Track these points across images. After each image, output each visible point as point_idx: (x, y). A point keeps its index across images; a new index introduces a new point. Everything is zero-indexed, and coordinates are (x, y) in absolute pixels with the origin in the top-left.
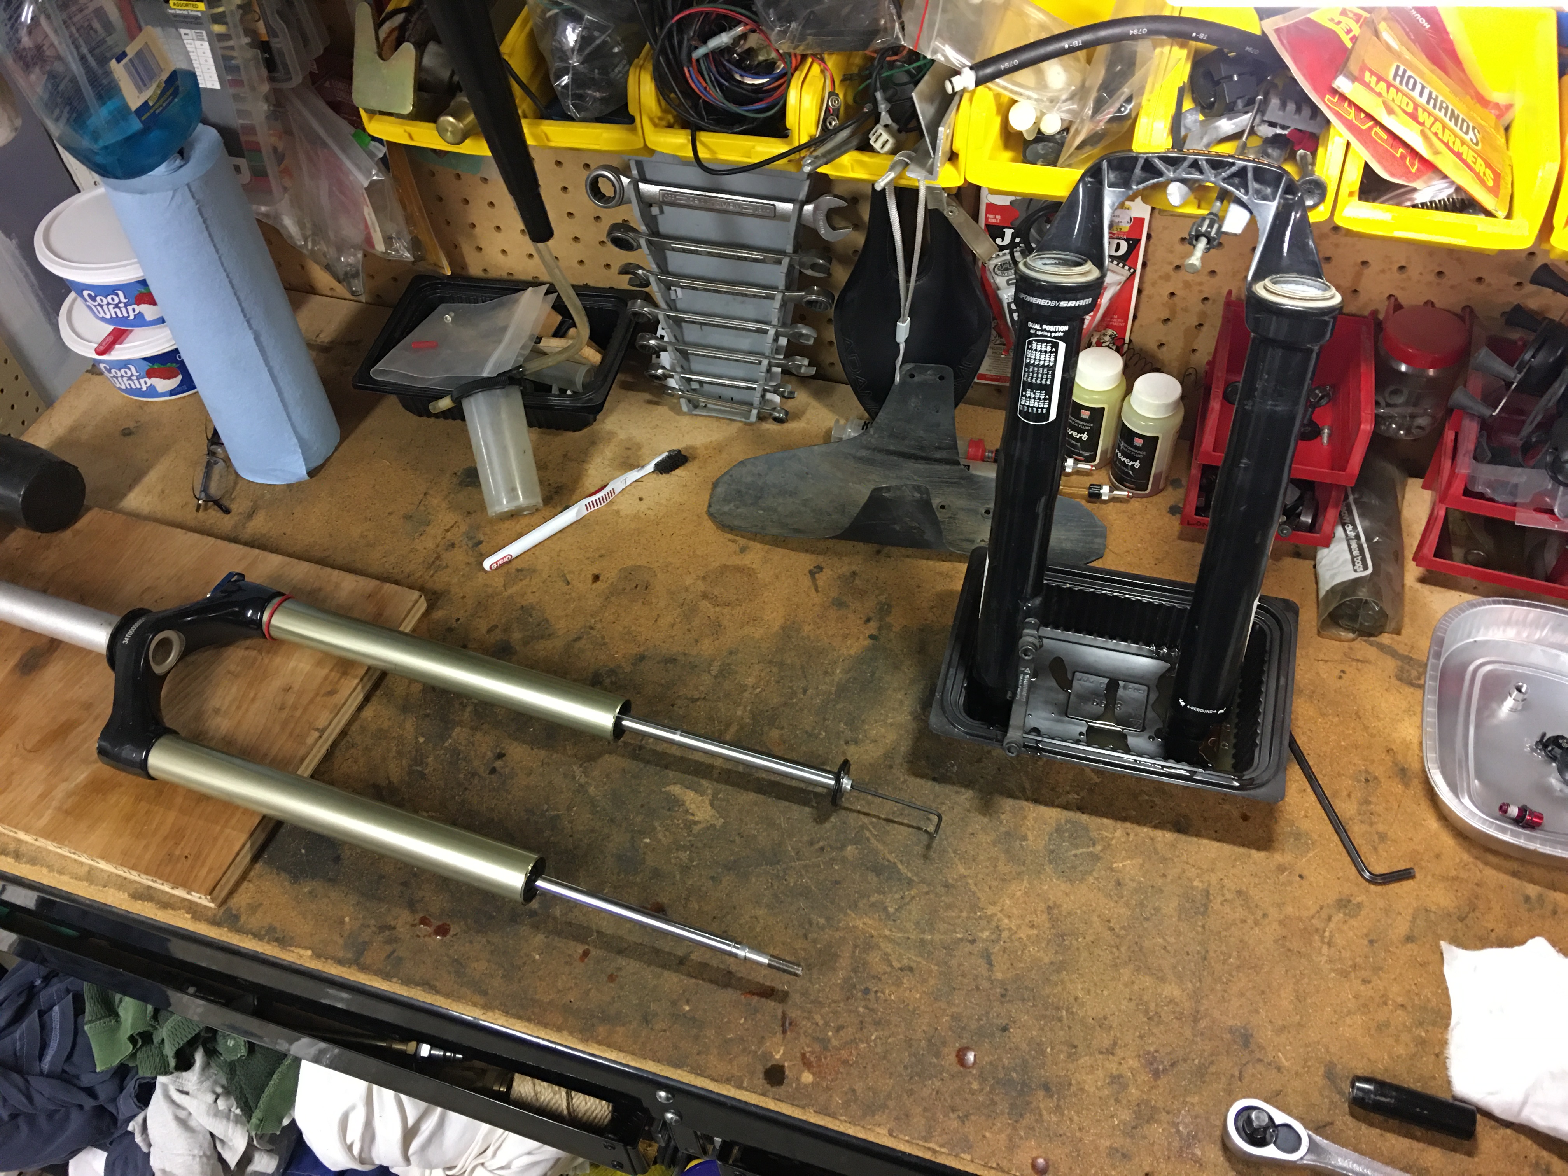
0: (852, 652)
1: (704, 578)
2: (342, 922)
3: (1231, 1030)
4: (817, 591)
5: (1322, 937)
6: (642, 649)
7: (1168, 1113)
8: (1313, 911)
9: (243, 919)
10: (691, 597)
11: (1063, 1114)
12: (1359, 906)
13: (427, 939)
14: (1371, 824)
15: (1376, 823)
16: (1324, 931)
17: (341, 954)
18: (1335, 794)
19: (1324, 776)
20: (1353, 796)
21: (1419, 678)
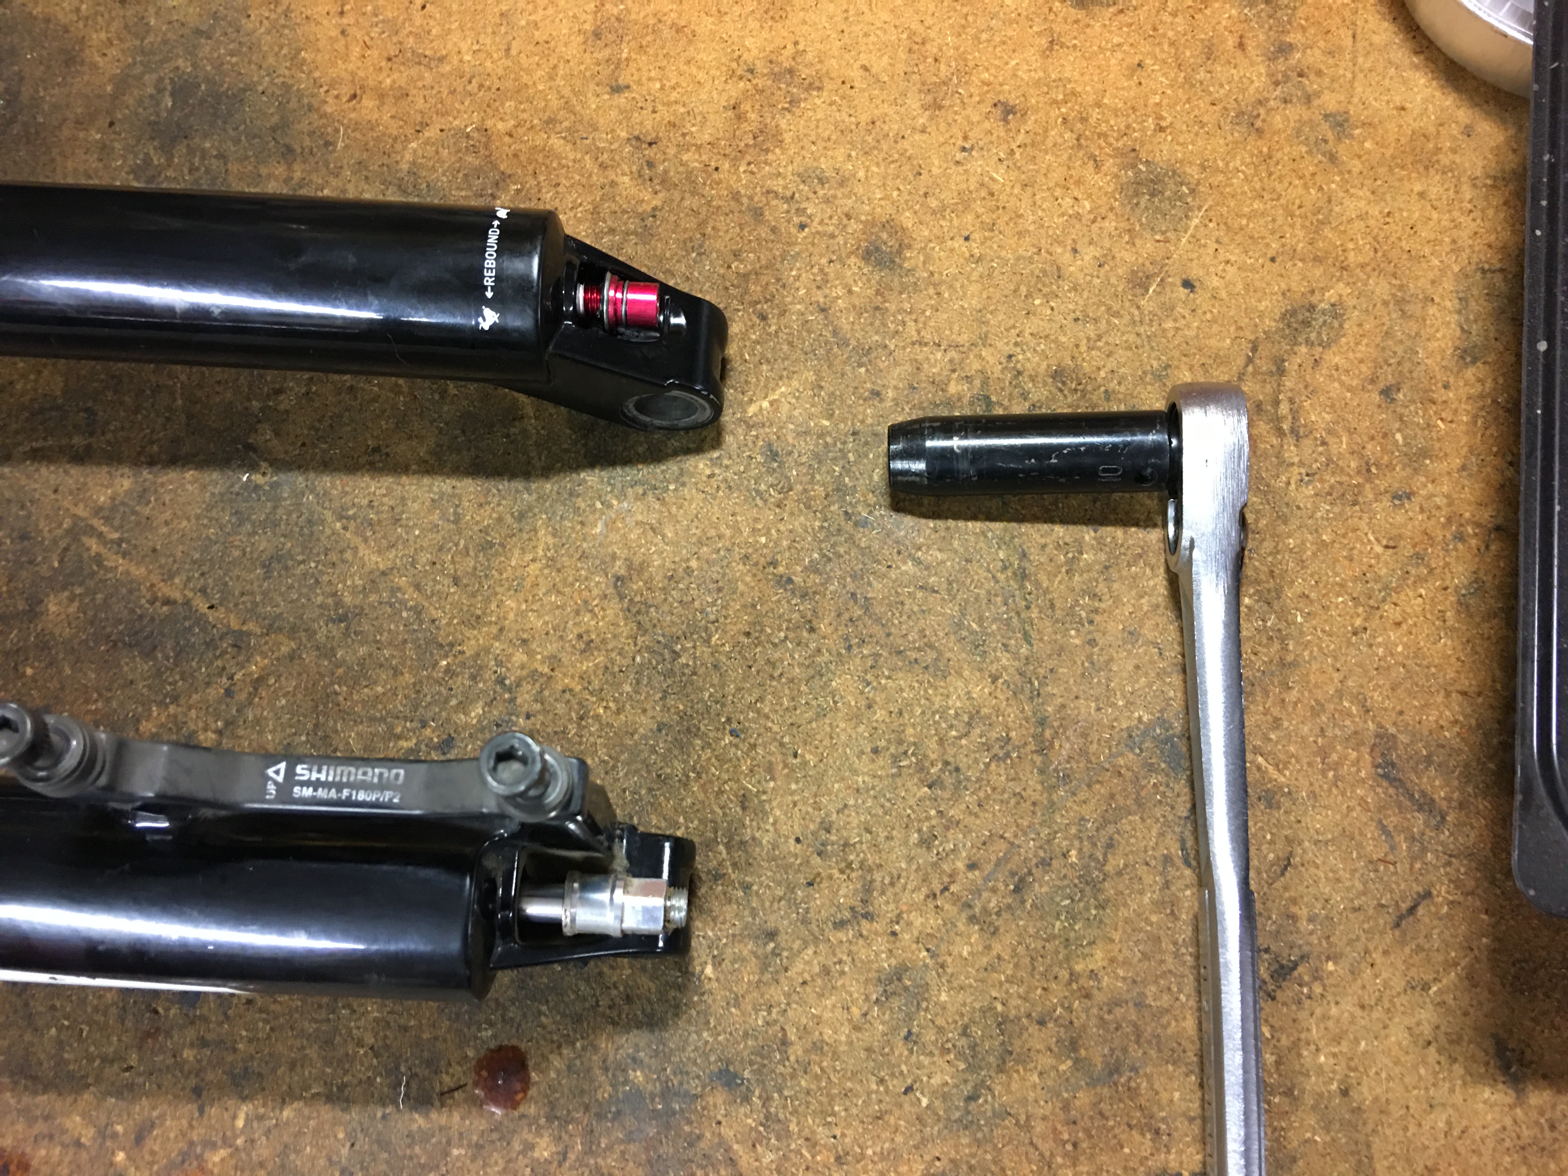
3: (1130, 739)
7: (1042, 1023)
8: (1241, 361)
11: (784, 1135)
12: (1337, 311)
14: (1308, 99)
15: (1318, 94)
16: (1276, 403)
18: (1210, 53)
19: (1174, 14)
20: (1250, 44)
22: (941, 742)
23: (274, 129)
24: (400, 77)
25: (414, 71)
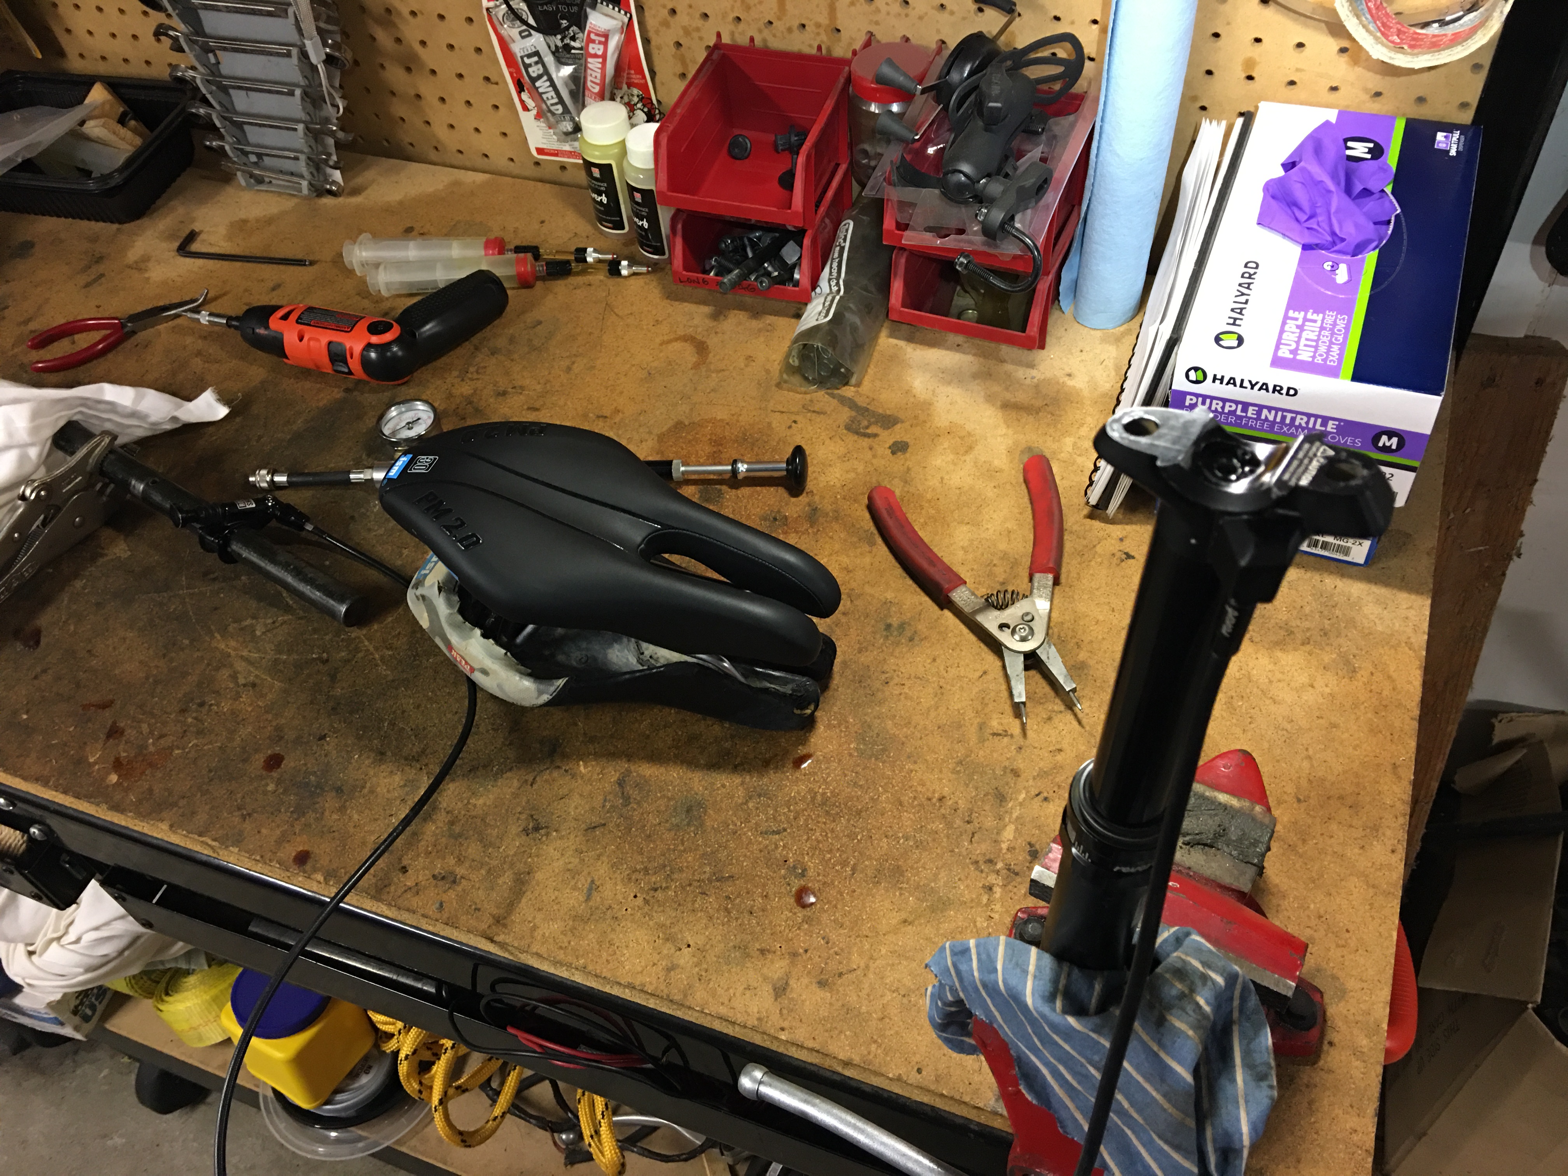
11: (344, 813)
21: (867, 427)
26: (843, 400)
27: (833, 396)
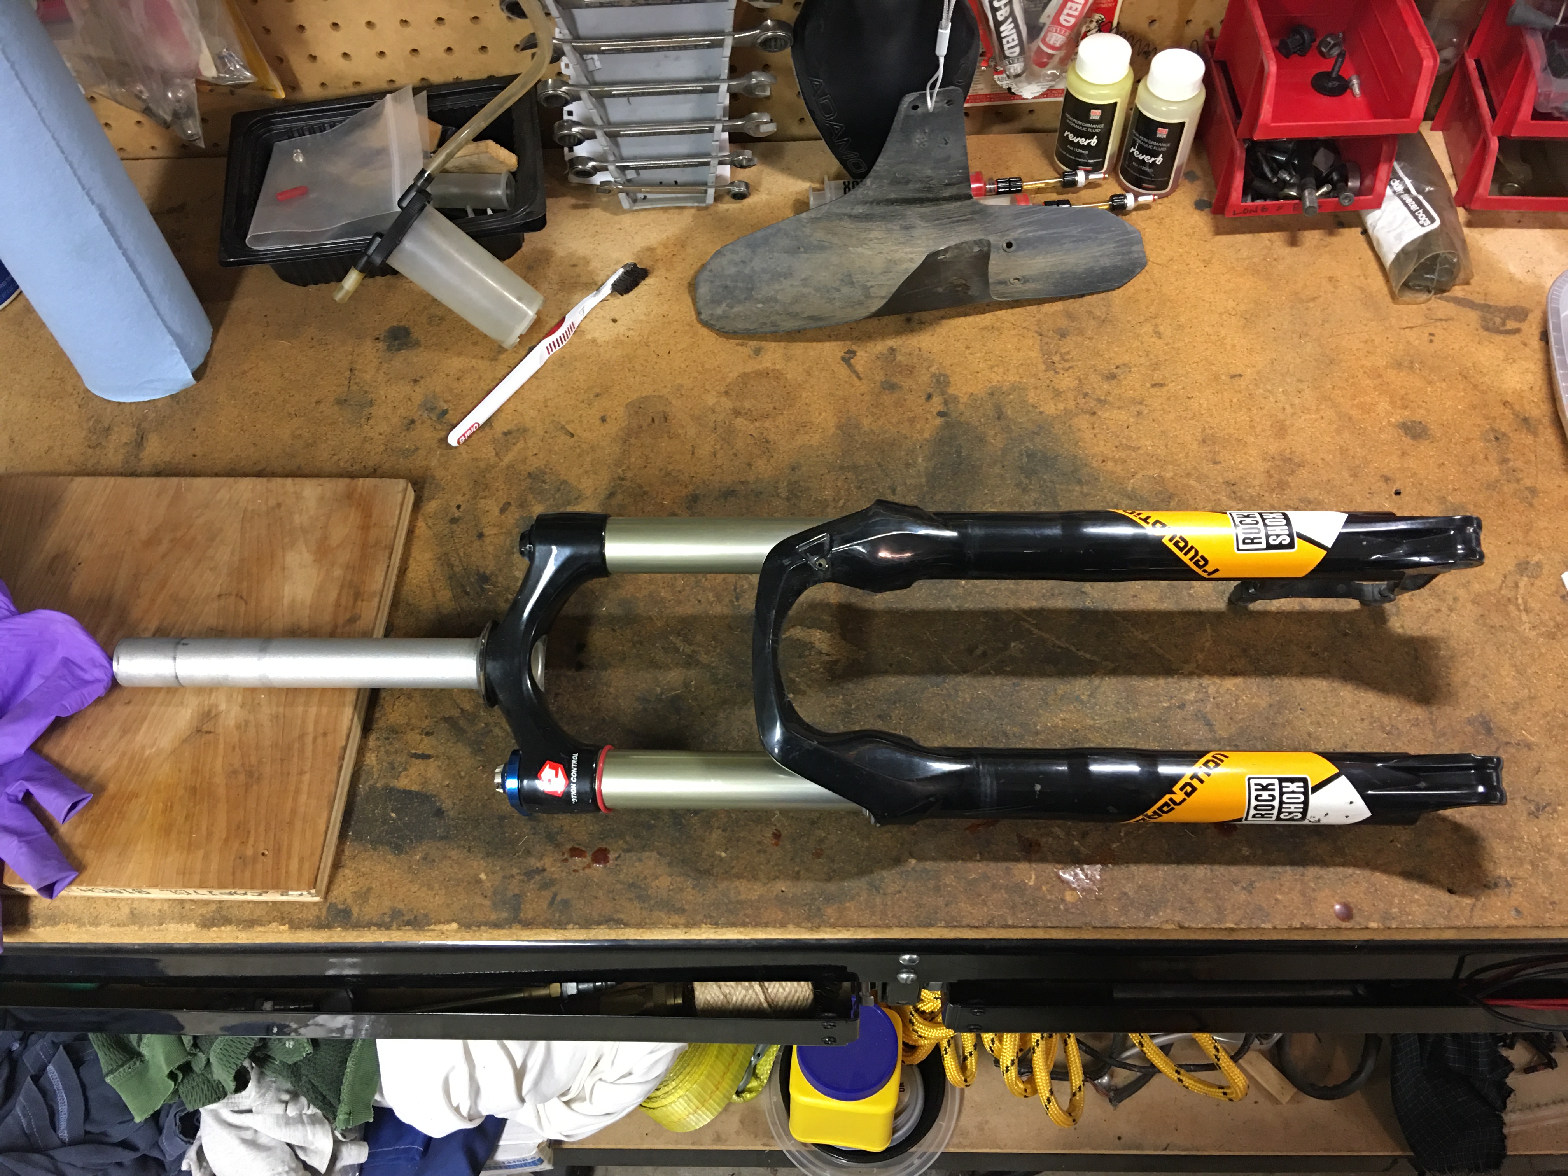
0: (926, 435)
1: (726, 393)
2: (479, 881)
3: (1470, 722)
4: (860, 378)
5: (1517, 606)
6: (691, 488)
8: (1499, 582)
9: (355, 911)
10: (721, 418)
12: (1539, 565)
13: (587, 871)
14: (1518, 481)
15: (1522, 479)
16: (1517, 599)
17: (493, 917)
18: (1473, 460)
19: (1455, 444)
20: (1490, 458)
21: (1504, 324)
22: (1390, 718)
23: (1072, 472)
24: (1122, 454)
25: (1128, 452)
26: (1457, 301)
27: (1447, 300)
